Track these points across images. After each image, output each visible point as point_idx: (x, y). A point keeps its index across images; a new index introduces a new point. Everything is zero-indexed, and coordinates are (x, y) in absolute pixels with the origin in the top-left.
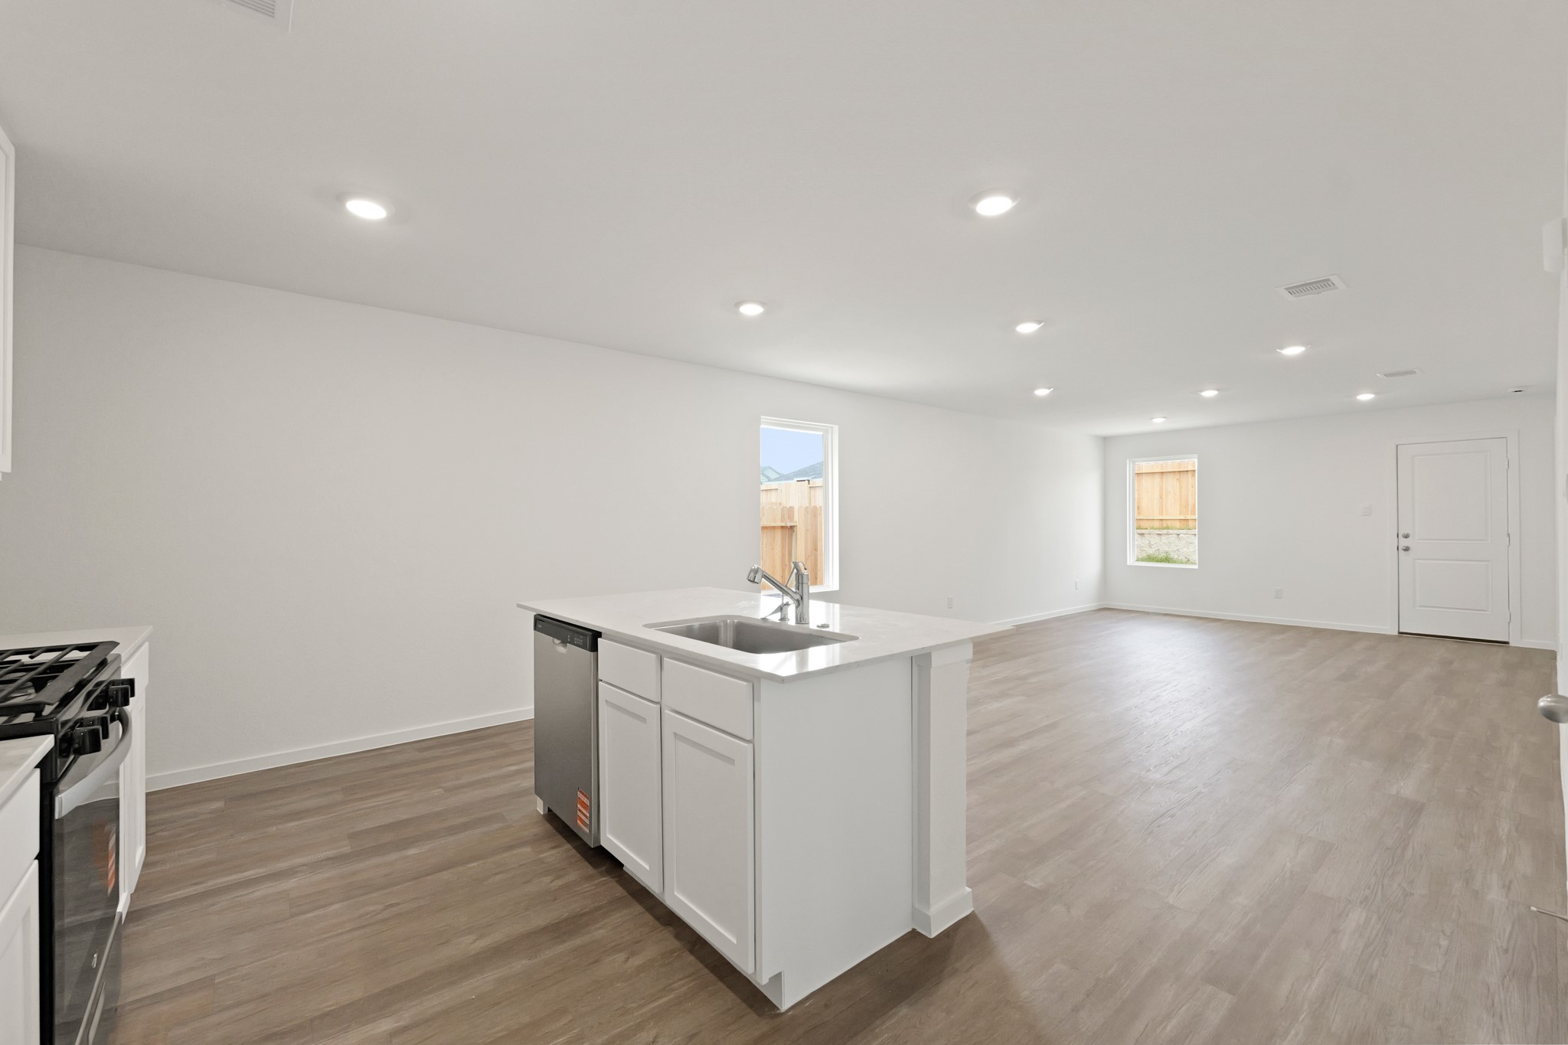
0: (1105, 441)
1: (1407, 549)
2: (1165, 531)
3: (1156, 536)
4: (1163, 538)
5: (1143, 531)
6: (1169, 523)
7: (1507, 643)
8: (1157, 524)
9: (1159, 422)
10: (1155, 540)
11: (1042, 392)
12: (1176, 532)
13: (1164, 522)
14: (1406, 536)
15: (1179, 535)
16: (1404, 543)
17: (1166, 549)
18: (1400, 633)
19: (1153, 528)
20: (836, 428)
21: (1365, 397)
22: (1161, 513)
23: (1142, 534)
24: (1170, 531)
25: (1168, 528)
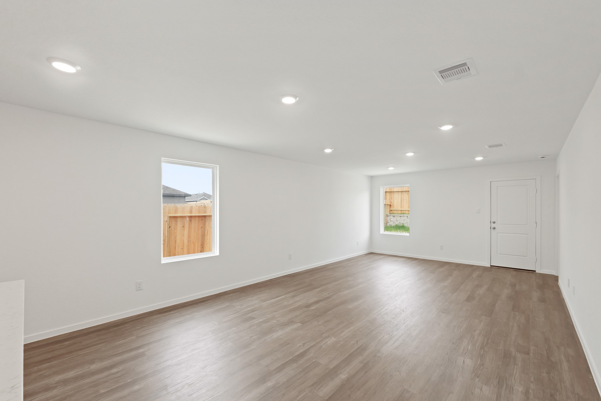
0: (372, 178)
1: (494, 228)
2: (402, 215)
3: (399, 217)
4: (402, 217)
5: (394, 215)
6: (404, 212)
7: (535, 271)
8: (400, 212)
9: (391, 169)
10: (399, 218)
11: (328, 151)
12: (407, 215)
13: (402, 211)
14: (494, 223)
15: (407, 216)
16: (493, 225)
17: (403, 222)
18: (491, 266)
19: (398, 214)
20: (218, 166)
21: (479, 159)
22: (401, 208)
23: (394, 216)
24: (405, 215)
25: (404, 214)
